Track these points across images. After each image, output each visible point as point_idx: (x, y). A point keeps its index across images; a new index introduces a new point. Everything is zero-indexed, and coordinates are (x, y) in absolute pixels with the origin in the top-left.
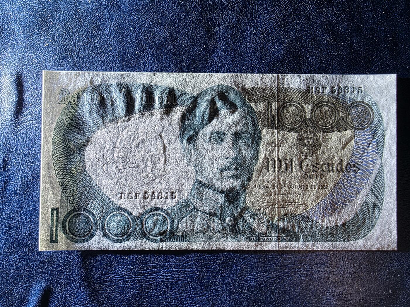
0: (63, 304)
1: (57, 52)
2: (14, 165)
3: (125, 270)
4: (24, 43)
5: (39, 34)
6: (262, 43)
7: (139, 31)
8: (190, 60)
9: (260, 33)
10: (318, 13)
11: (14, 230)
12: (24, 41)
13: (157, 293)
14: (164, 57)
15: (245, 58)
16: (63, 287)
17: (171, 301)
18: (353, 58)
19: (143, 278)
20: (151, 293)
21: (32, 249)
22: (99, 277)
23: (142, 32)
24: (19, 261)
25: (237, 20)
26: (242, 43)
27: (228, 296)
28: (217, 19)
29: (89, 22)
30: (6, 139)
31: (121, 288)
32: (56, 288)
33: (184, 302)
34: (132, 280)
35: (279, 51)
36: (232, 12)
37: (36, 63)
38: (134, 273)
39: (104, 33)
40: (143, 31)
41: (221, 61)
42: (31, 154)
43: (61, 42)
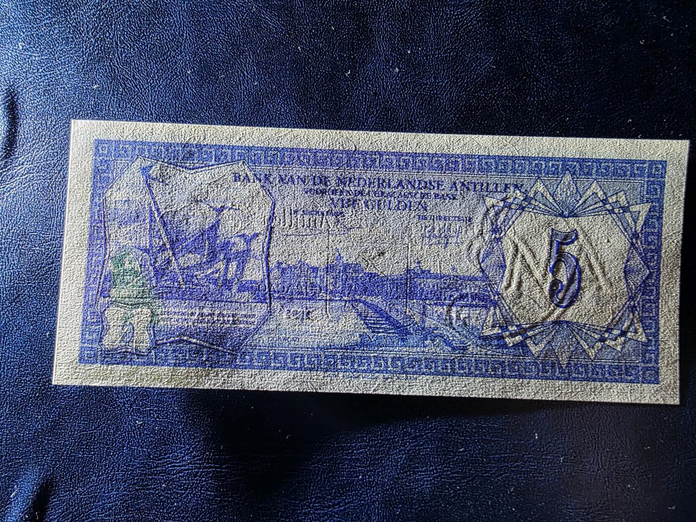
0: (75, 512)
1: (83, 51)
3: (192, 452)
4: (24, 33)
5: (52, 18)
6: (455, 47)
7: (233, 18)
8: (323, 73)
9: (451, 30)
14: (277, 67)
15: (424, 73)
16: (75, 480)
19: (224, 468)
21: (22, 408)
22: (142, 463)
23: (239, 22)
25: (411, 6)
26: (419, 46)
27: (381, 507)
31: (183, 486)
32: (62, 481)
33: (298, 517)
34: (205, 472)
37: (44, 70)
38: (208, 459)
39: (169, 21)
40: (240, 19)
41: (380, 77)
42: (28, 234)
43: (90, 34)
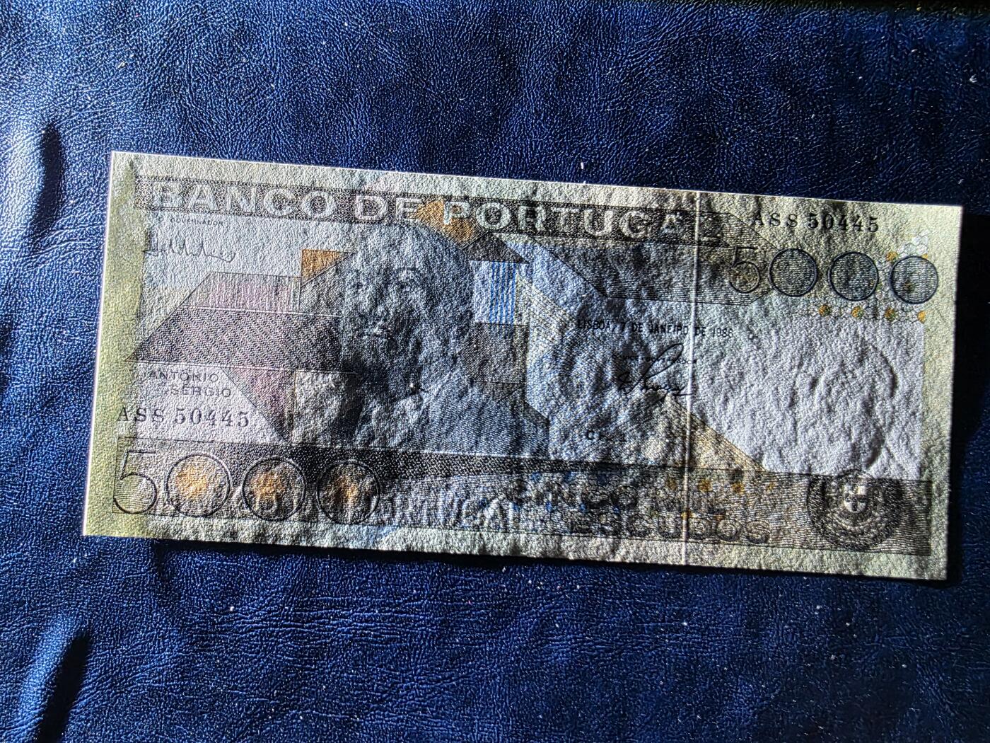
1: (145, 84)
2: (23, 341)
3: (267, 606)
4: (69, 56)
5: (106, 38)
6: (626, 99)
7: (342, 49)
8: (455, 126)
9: (623, 77)
10: (761, 41)
11: (11, 495)
12: (69, 53)
13: (338, 666)
14: (395, 115)
15: (584, 131)
16: (117, 636)
17: (369, 686)
18: (834, 152)
19: (307, 628)
20: (324, 664)
21: (52, 542)
22: (203, 618)
23: (349, 54)
24: (20, 567)
25: (571, 43)
26: (580, 96)
27: (503, 684)
28: (525, 36)
29: (225, 20)
30: (9, 279)
31: (255, 648)
32: (100, 637)
33: (398, 692)
34: (282, 631)
35: (664, 122)
36: (560, 22)
37: (94, 105)
38: (287, 615)
39: (258, 48)
40: (351, 51)
41: (528, 134)
42: (66, 320)
43: (155, 61)
